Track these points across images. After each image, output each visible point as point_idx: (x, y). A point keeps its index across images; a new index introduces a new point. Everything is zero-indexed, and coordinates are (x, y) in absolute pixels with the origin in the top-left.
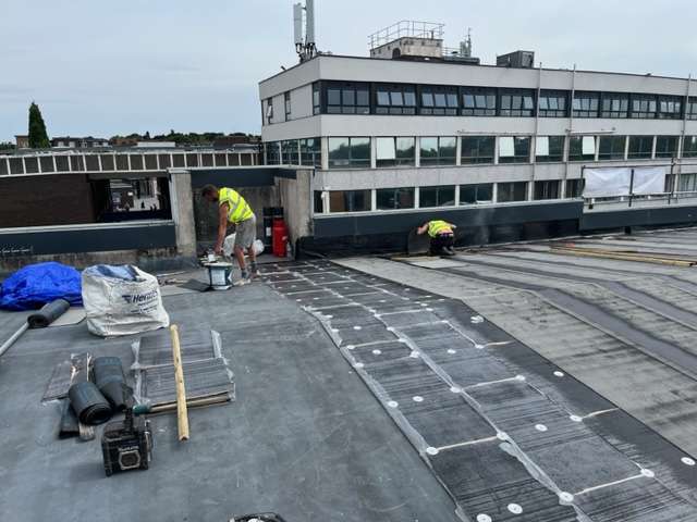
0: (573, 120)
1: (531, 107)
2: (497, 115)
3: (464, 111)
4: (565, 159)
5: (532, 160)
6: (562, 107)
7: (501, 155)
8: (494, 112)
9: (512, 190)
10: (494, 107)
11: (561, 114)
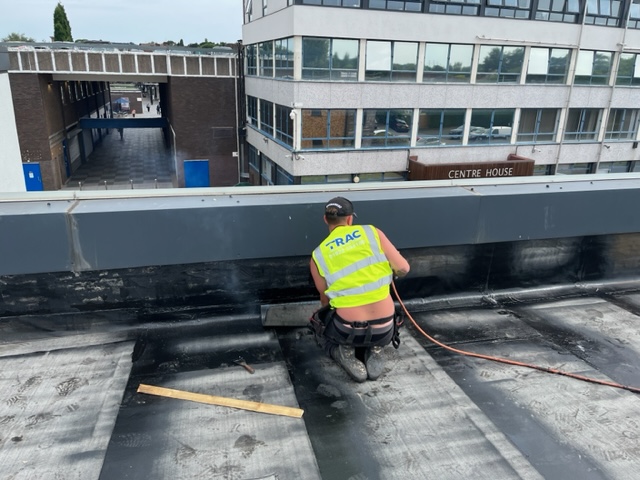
0: (629, 32)
1: (577, 11)
2: (531, 17)
3: (487, 11)
4: (612, 82)
5: (570, 80)
6: (616, 14)
7: (530, 72)
8: (527, 13)
9: (539, 118)
10: (528, 7)
11: (612, 22)
